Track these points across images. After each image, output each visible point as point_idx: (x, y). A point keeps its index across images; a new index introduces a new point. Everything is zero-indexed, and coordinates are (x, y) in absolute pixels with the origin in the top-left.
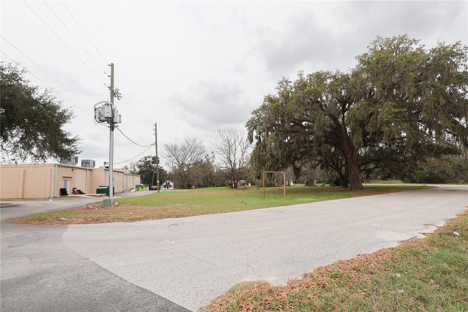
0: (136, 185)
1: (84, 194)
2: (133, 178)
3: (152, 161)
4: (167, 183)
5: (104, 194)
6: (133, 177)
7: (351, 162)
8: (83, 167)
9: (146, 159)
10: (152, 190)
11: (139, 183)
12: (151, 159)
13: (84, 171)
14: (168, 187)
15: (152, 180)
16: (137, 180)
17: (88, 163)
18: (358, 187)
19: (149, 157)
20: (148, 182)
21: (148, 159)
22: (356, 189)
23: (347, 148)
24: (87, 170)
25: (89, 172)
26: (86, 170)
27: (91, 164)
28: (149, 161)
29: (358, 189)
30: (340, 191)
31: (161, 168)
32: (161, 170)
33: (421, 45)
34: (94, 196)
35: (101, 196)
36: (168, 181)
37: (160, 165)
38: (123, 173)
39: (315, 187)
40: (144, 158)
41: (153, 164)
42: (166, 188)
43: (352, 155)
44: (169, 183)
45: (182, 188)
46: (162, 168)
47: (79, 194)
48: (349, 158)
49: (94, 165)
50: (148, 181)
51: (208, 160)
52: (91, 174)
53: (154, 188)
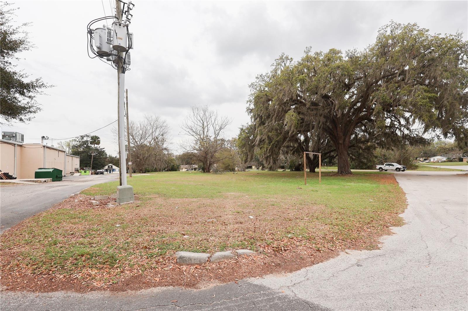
0: (75, 169)
1: (16, 178)
2: (72, 160)
3: (91, 140)
4: (109, 167)
5: (49, 179)
6: (72, 158)
7: (343, 147)
8: (4, 140)
9: (83, 138)
10: (97, 174)
11: (78, 166)
12: (89, 139)
13: (12, 147)
14: (110, 171)
15: (91, 163)
16: (76, 162)
17: (14, 137)
18: (348, 172)
19: (88, 136)
20: (86, 165)
21: (85, 139)
22: (346, 174)
23: (340, 133)
24: (16, 146)
25: (18, 149)
26: (14, 146)
27: (19, 138)
28: (87, 141)
29: (348, 173)
30: (331, 176)
31: (102, 149)
32: (101, 153)
33: (436, 34)
34: (33, 181)
35: (46, 181)
36: (110, 165)
37: (101, 146)
38: (65, 152)
39: (277, 172)
40: (80, 137)
41: (92, 145)
42: (109, 172)
43: (344, 140)
44: (112, 167)
45: (141, 172)
46: (104, 149)
47: (7, 179)
48: (341, 144)
49: (23, 140)
50: (86, 163)
51: (157, 143)
52: (21, 150)
53: (99, 172)
